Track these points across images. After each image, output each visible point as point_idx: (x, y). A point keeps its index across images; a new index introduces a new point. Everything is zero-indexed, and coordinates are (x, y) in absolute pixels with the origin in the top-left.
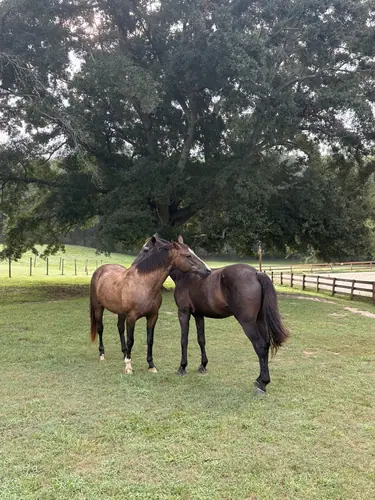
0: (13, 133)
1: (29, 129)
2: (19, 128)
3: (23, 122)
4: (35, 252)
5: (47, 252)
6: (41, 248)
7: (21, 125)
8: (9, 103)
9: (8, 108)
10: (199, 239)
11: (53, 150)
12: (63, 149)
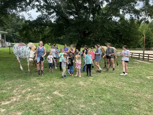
0: (42, 12)
1: (46, 11)
2: (44, 11)
8: (41, 4)
9: (41, 6)
10: (92, 41)
11: (53, 17)
12: (55, 17)
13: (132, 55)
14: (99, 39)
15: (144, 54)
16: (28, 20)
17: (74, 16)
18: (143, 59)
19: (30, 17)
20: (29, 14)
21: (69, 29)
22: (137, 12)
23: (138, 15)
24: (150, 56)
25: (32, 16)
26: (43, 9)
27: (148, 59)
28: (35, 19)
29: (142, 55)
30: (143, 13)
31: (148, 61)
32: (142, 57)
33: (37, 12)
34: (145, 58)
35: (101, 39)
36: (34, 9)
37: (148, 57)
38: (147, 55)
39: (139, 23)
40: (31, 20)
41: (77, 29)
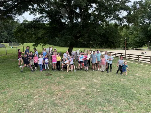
0: (35, 15)
1: (39, 14)
2: (36, 14)
3: (37, 12)
4: (40, 45)
5: (43, 45)
6: (42, 44)
7: (37, 13)
13: (115, 55)
15: (125, 54)
18: (125, 58)
22: (120, 19)
23: (121, 22)
24: (130, 56)
26: (36, 12)
27: (129, 58)
29: (124, 55)
30: (125, 20)
31: (129, 60)
32: (124, 57)
33: (30, 14)
34: (126, 57)
36: (27, 11)
37: (129, 56)
38: (128, 55)
39: (122, 28)
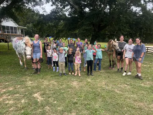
1: (61, 5)
10: (107, 35)
11: (67, 10)
12: (69, 10)
14: (114, 32)
16: (42, 14)
17: (89, 8)
19: (44, 11)
20: (43, 9)
21: (83, 23)
25: (46, 10)
26: (58, 3)
28: (49, 13)
33: (52, 5)
35: (117, 33)
36: (49, 2)
40: (45, 14)
41: (90, 21)
